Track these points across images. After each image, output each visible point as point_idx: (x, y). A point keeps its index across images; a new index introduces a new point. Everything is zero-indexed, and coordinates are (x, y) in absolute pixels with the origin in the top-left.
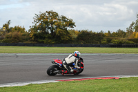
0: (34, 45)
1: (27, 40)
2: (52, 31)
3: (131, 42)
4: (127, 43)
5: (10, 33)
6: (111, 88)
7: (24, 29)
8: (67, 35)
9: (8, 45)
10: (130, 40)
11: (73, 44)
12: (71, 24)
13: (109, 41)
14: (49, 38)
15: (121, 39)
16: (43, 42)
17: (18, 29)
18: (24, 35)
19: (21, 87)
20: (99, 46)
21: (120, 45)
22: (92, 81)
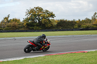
0: (27, 31)
1: (22, 28)
2: (39, 21)
3: (95, 26)
4: (92, 27)
5: (10, 23)
6: (82, 59)
7: (19, 20)
8: (49, 23)
9: (8, 32)
10: (94, 25)
11: (54, 29)
12: (52, 15)
13: (79, 26)
14: (37, 25)
15: (88, 24)
16: (33, 29)
17: (15, 20)
18: (20, 24)
19: (18, 61)
20: (73, 30)
21: (87, 29)
22: (69, 55)
